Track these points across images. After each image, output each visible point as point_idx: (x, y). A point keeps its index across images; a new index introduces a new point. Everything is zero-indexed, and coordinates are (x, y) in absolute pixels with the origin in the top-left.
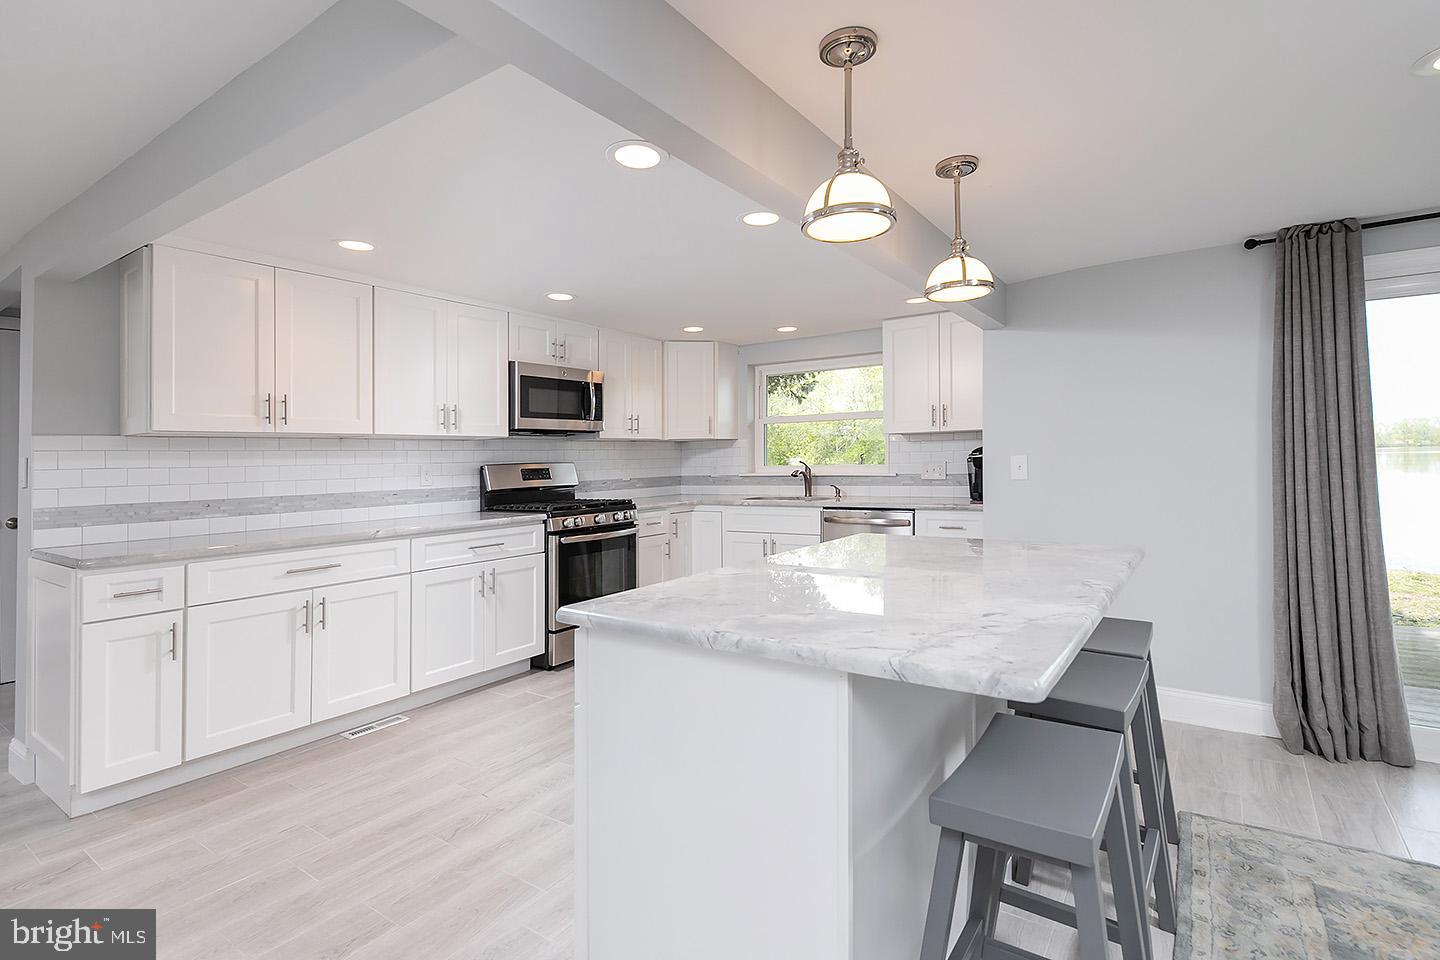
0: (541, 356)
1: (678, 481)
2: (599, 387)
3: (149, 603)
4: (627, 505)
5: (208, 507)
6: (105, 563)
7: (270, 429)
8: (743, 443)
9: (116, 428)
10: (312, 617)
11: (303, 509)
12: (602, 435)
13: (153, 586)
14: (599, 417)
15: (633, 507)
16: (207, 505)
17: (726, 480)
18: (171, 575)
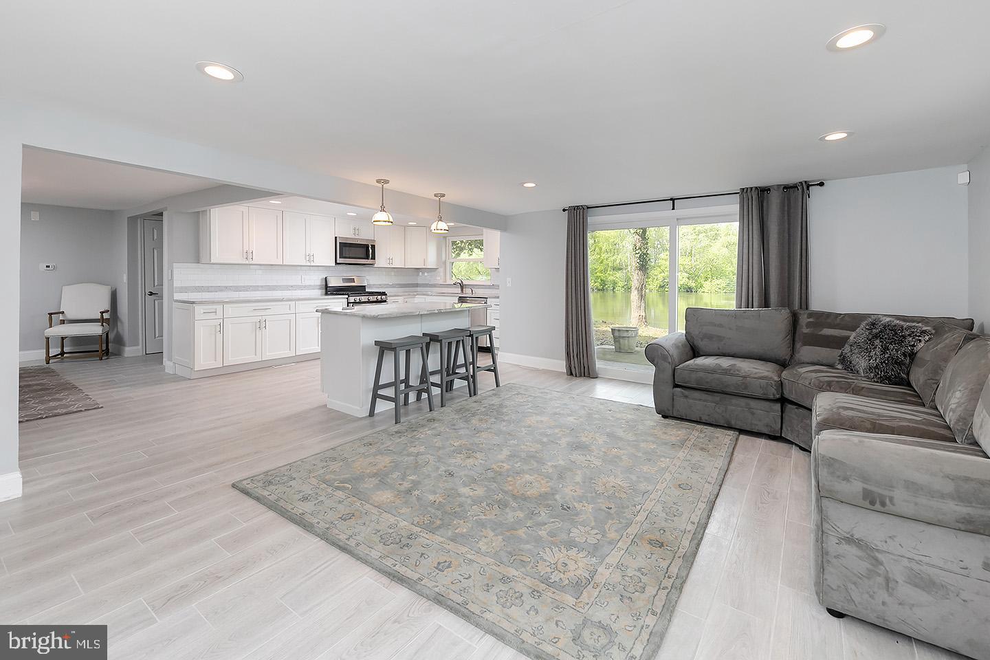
0: (347, 234)
1: (417, 285)
2: (373, 247)
3: (212, 316)
4: (384, 294)
5: (227, 288)
6: (201, 303)
7: (247, 262)
8: (441, 270)
9: (197, 260)
10: (261, 325)
11: (258, 290)
12: (375, 266)
13: (214, 311)
14: (373, 258)
15: (386, 295)
16: (226, 287)
17: (434, 286)
18: (219, 308)
